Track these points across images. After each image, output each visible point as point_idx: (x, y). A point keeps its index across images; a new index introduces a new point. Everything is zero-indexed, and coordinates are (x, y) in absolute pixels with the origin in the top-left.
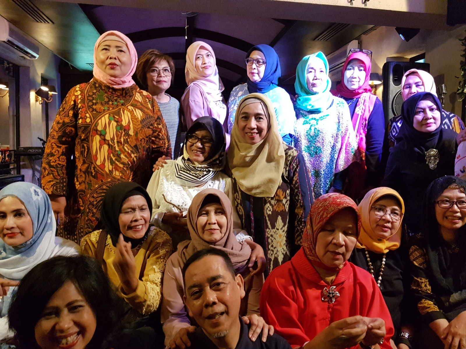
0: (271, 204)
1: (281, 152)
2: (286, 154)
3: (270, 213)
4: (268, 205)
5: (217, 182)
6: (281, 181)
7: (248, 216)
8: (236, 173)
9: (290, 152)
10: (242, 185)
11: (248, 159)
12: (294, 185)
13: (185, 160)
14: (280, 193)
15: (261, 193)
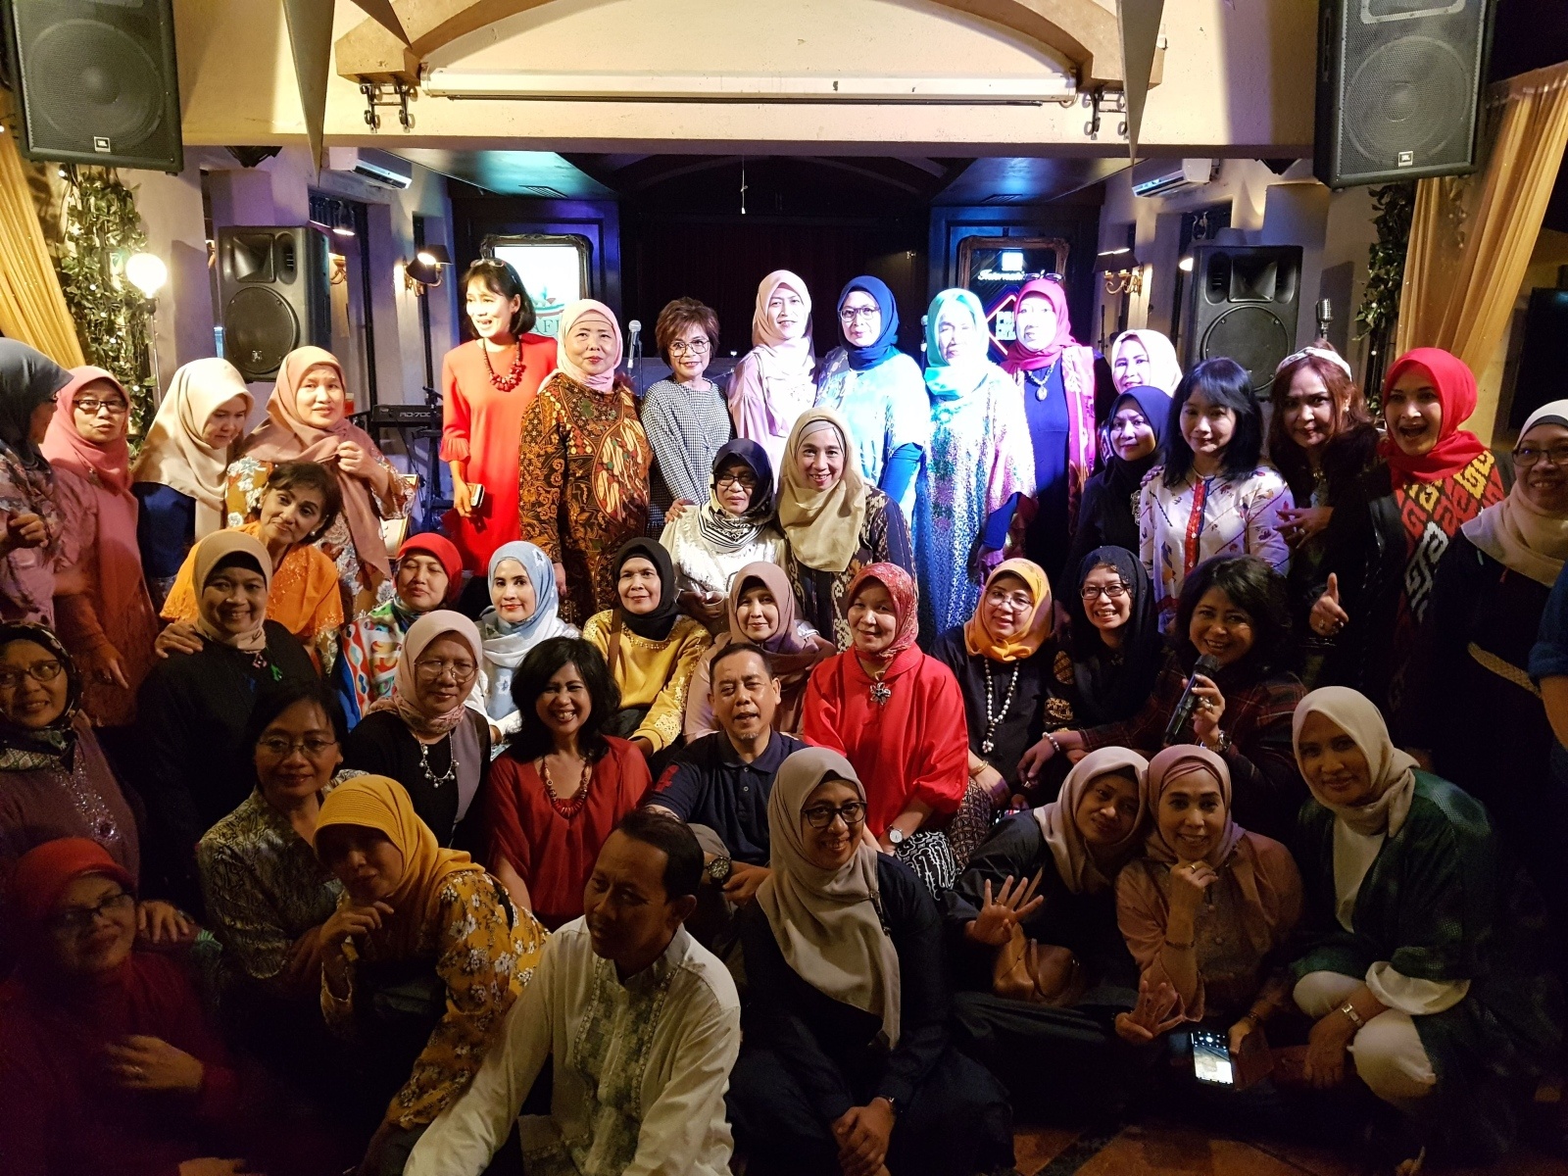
0: (842, 582)
1: (859, 502)
2: (868, 503)
3: (841, 595)
4: (837, 582)
5: (761, 546)
6: (859, 546)
7: (809, 597)
8: (791, 533)
9: (874, 501)
10: (798, 551)
11: (811, 514)
12: (881, 553)
13: (713, 512)
14: (856, 564)
15: (826, 565)
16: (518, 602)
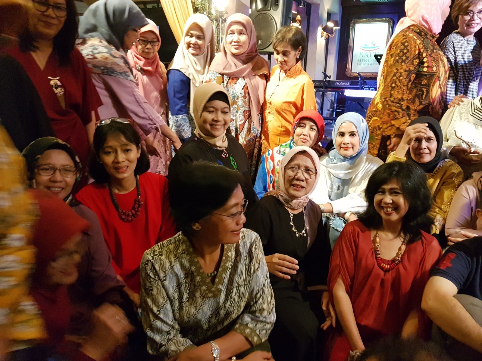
16: (350, 146)
